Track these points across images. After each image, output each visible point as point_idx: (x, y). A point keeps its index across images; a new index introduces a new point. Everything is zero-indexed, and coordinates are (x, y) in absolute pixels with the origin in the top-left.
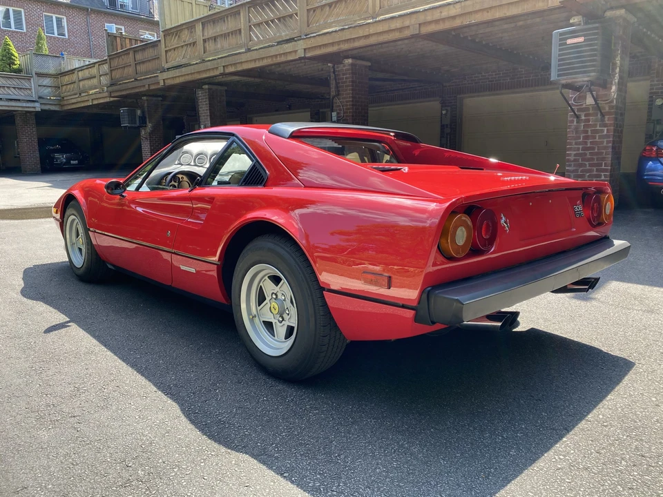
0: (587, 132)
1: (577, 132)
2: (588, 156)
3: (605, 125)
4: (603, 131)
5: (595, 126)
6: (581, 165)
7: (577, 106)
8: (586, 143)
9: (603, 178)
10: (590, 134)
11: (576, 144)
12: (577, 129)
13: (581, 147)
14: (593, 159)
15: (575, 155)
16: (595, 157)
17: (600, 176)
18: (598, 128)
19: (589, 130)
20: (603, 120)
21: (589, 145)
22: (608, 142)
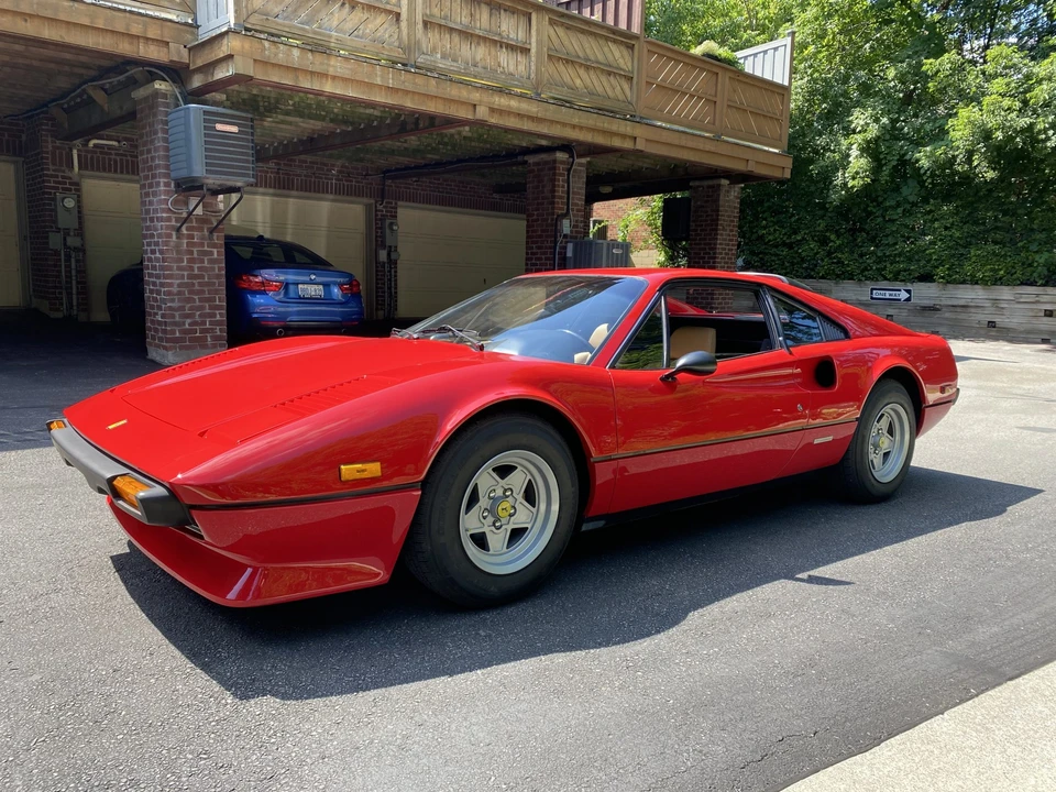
0: (192, 253)
1: (178, 252)
2: (197, 287)
3: (215, 246)
4: (211, 253)
5: (202, 245)
6: (189, 300)
7: (175, 213)
8: (192, 269)
9: (218, 317)
10: (195, 255)
11: (179, 268)
12: (178, 246)
13: (186, 273)
14: (203, 292)
15: (179, 286)
16: (206, 289)
17: (215, 316)
18: (206, 248)
19: (195, 250)
20: (211, 238)
21: (196, 272)
22: (220, 269)
